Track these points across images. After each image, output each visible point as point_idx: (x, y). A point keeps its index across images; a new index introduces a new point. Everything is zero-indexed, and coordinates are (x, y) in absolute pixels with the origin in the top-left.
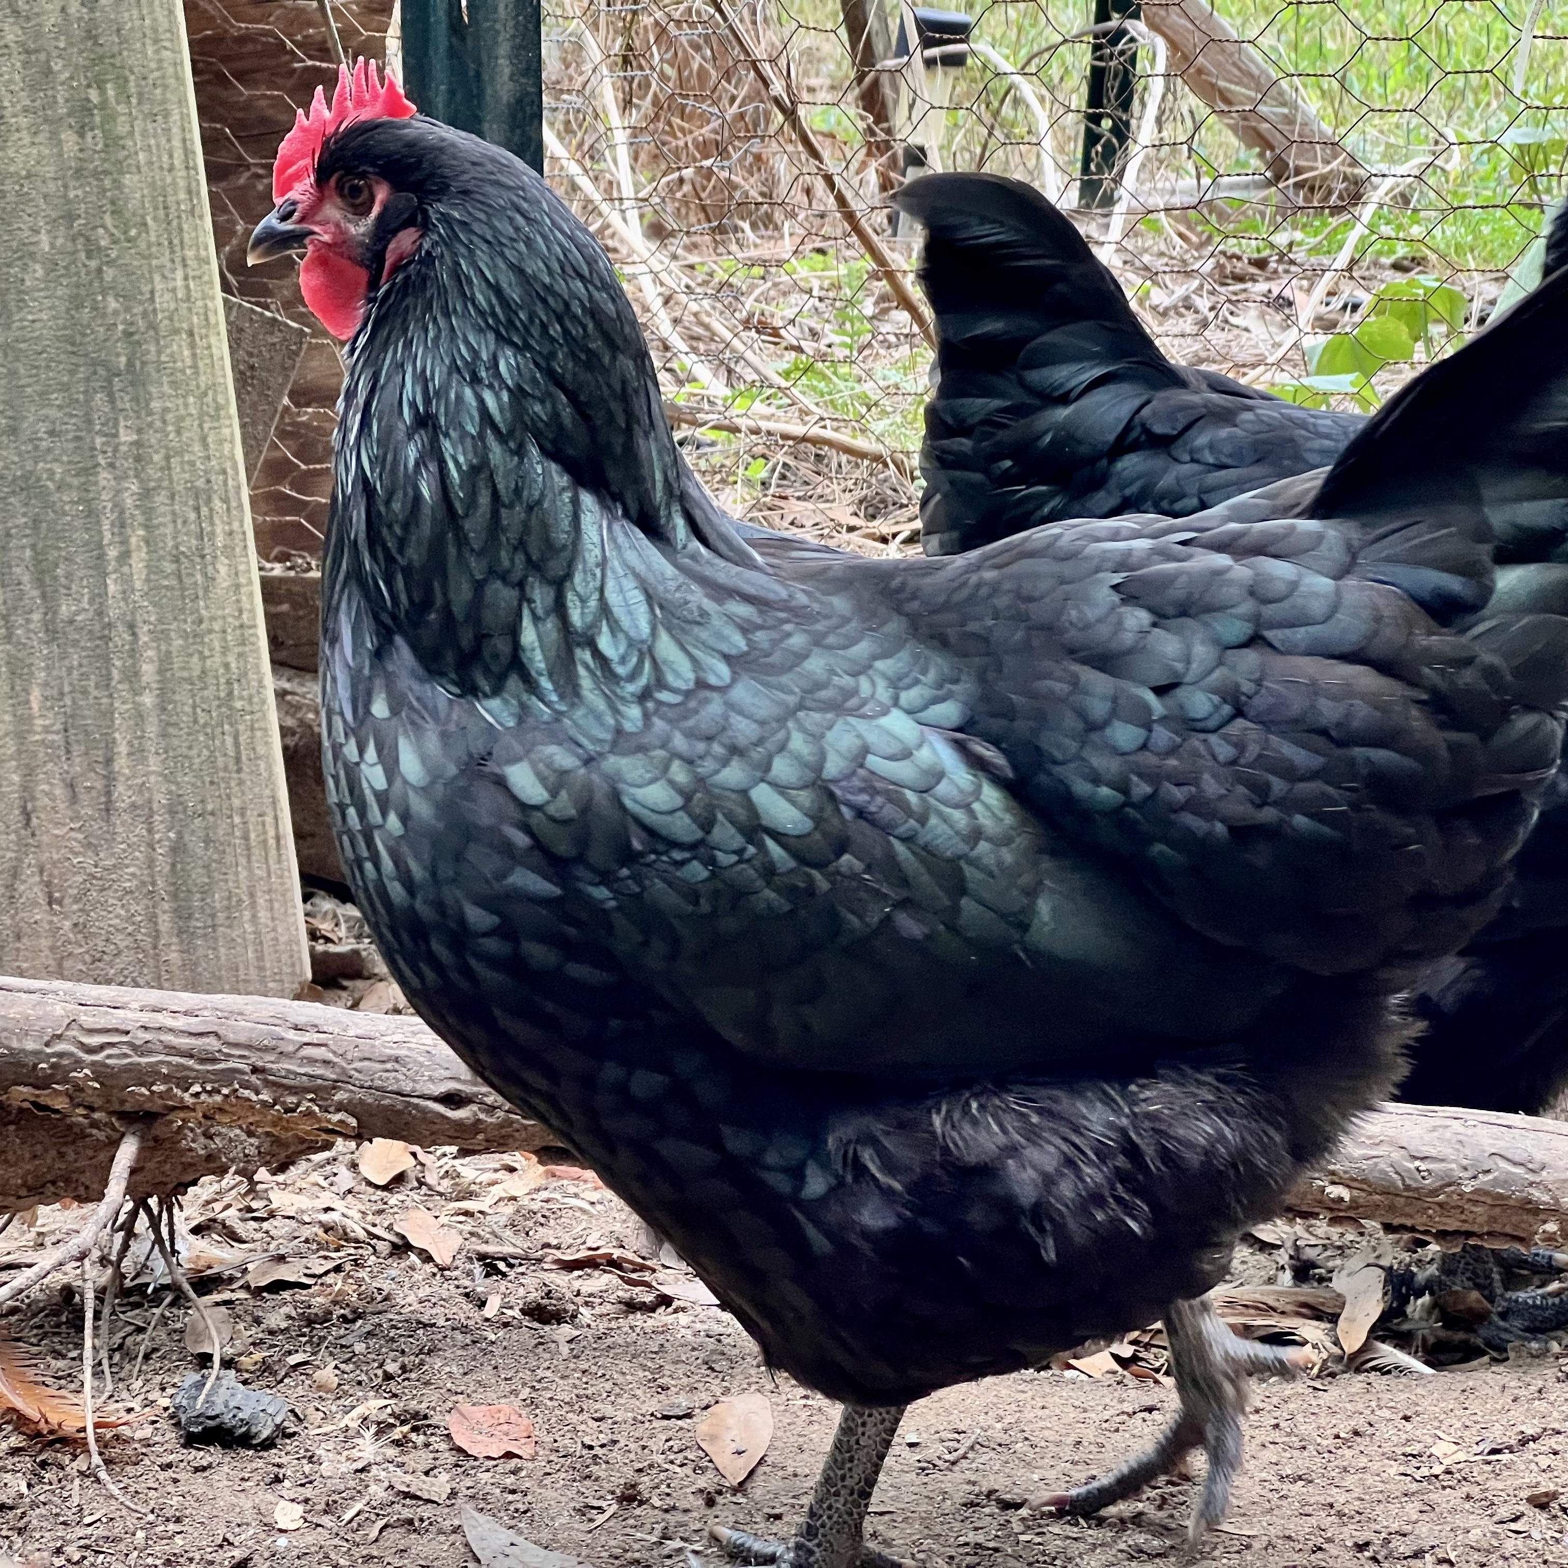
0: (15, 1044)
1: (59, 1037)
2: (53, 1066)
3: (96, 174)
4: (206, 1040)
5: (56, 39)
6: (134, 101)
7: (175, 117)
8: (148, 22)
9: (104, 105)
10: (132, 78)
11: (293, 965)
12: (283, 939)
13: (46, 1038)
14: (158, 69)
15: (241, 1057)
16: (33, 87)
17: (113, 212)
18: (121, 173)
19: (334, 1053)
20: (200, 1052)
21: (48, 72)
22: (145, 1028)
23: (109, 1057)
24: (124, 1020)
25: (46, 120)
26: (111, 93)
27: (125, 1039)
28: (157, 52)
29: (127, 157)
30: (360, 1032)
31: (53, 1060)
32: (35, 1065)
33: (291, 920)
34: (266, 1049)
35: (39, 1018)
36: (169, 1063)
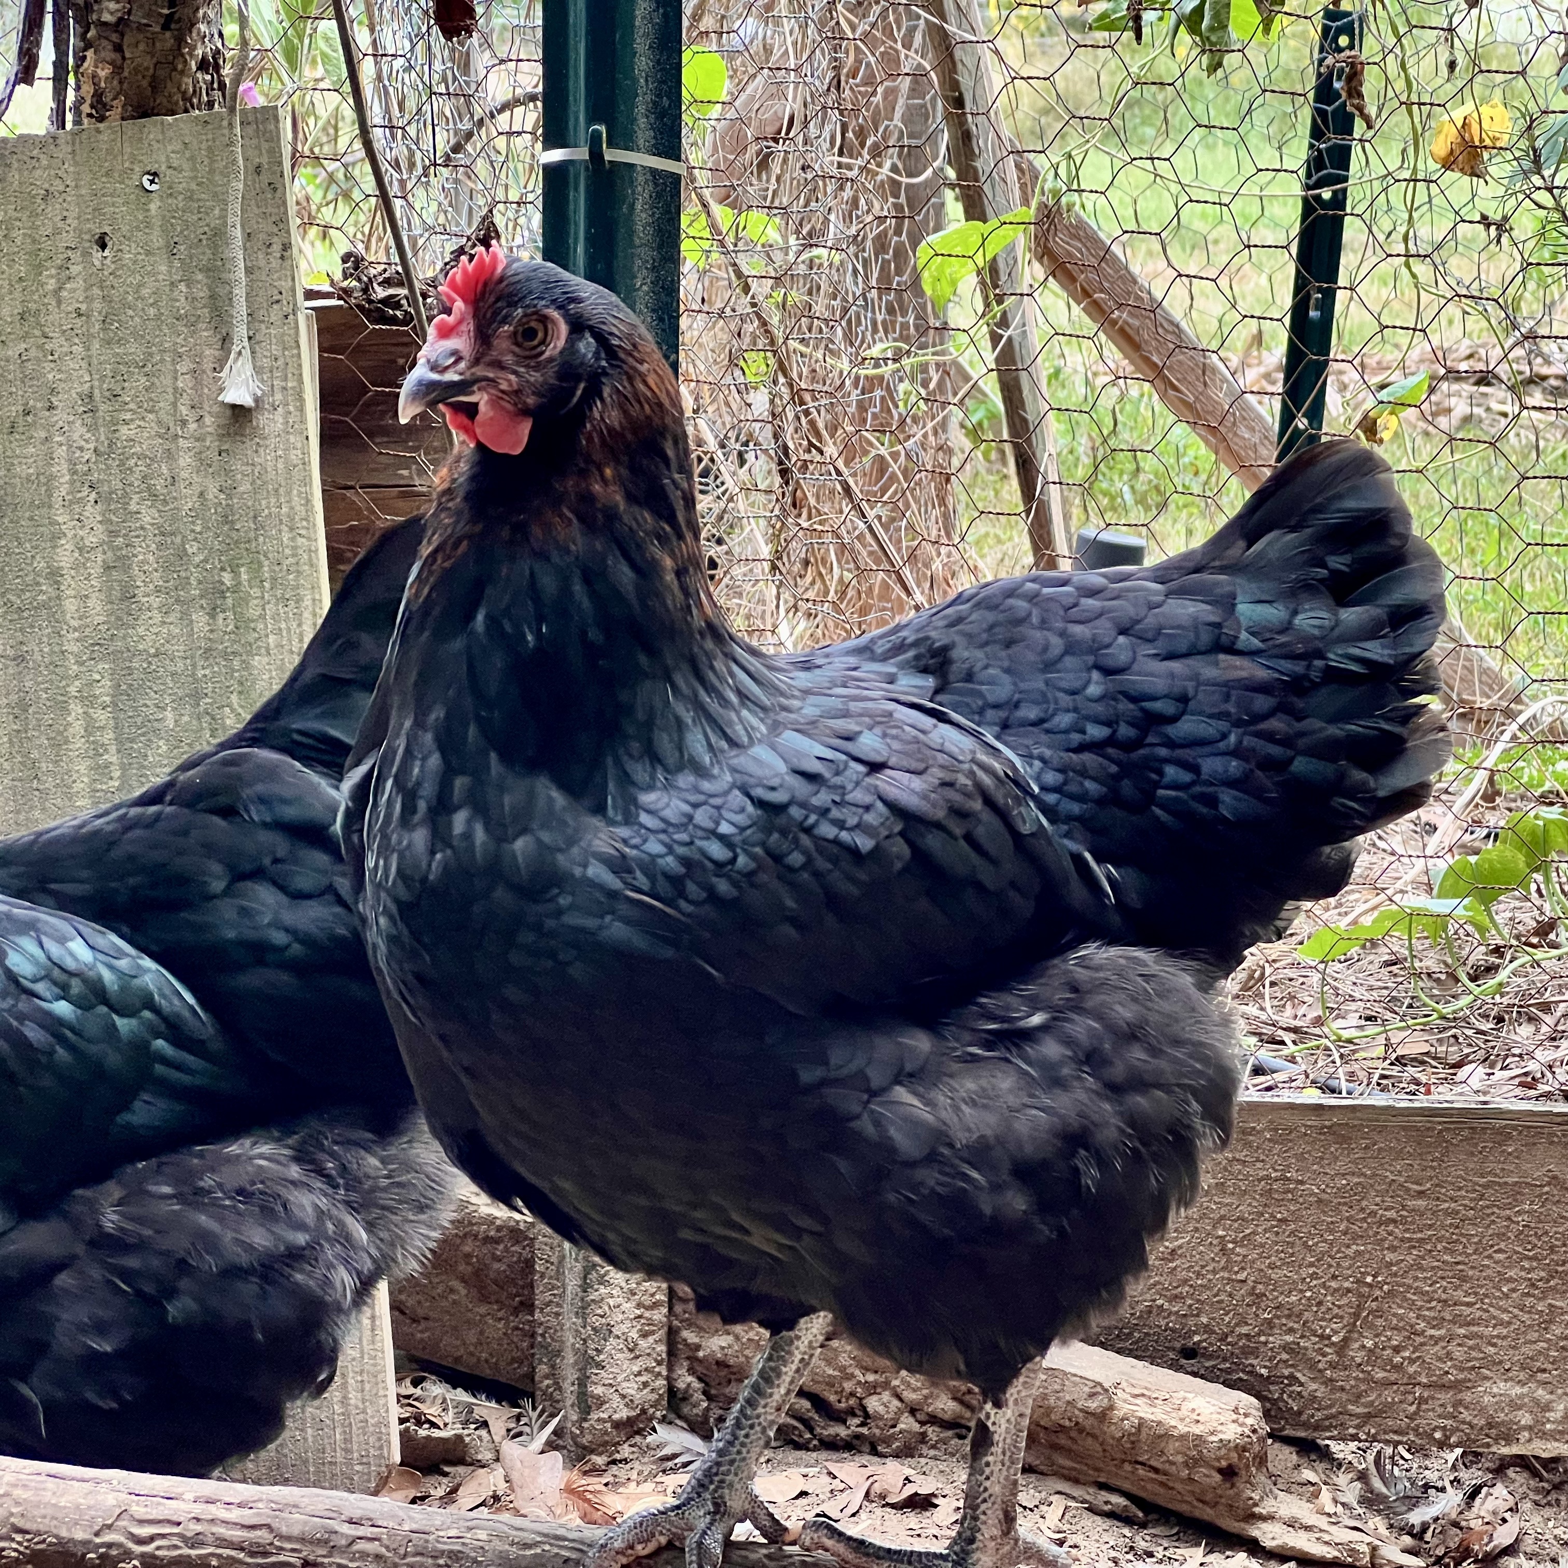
0: (64, 1533)
1: (109, 1527)
2: (101, 1557)
3: (225, 655)
4: (258, 1533)
5: (193, 523)
6: (267, 585)
7: (307, 602)
8: (285, 510)
9: (236, 589)
10: (266, 563)
11: (381, 1448)
12: (371, 1421)
13: (97, 1528)
14: (293, 556)
15: (293, 1550)
16: (167, 567)
17: (240, 693)
18: (250, 654)
19: (387, 1548)
20: (251, 1544)
21: (182, 554)
22: (198, 1520)
23: (158, 1548)
24: (176, 1511)
25: (178, 601)
26: (244, 577)
27: (176, 1530)
28: (293, 539)
29: (257, 639)
30: (414, 1527)
31: (102, 1550)
32: (84, 1555)
33: (382, 1402)
34: (320, 1542)
35: (89, 1508)
36: (219, 1556)
